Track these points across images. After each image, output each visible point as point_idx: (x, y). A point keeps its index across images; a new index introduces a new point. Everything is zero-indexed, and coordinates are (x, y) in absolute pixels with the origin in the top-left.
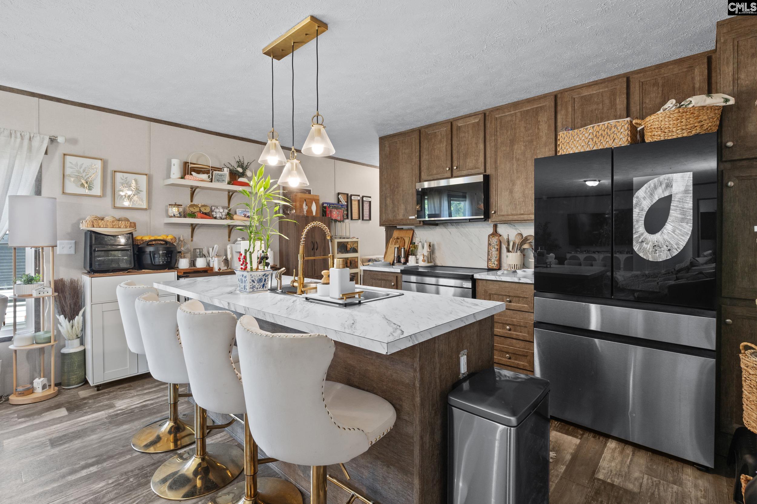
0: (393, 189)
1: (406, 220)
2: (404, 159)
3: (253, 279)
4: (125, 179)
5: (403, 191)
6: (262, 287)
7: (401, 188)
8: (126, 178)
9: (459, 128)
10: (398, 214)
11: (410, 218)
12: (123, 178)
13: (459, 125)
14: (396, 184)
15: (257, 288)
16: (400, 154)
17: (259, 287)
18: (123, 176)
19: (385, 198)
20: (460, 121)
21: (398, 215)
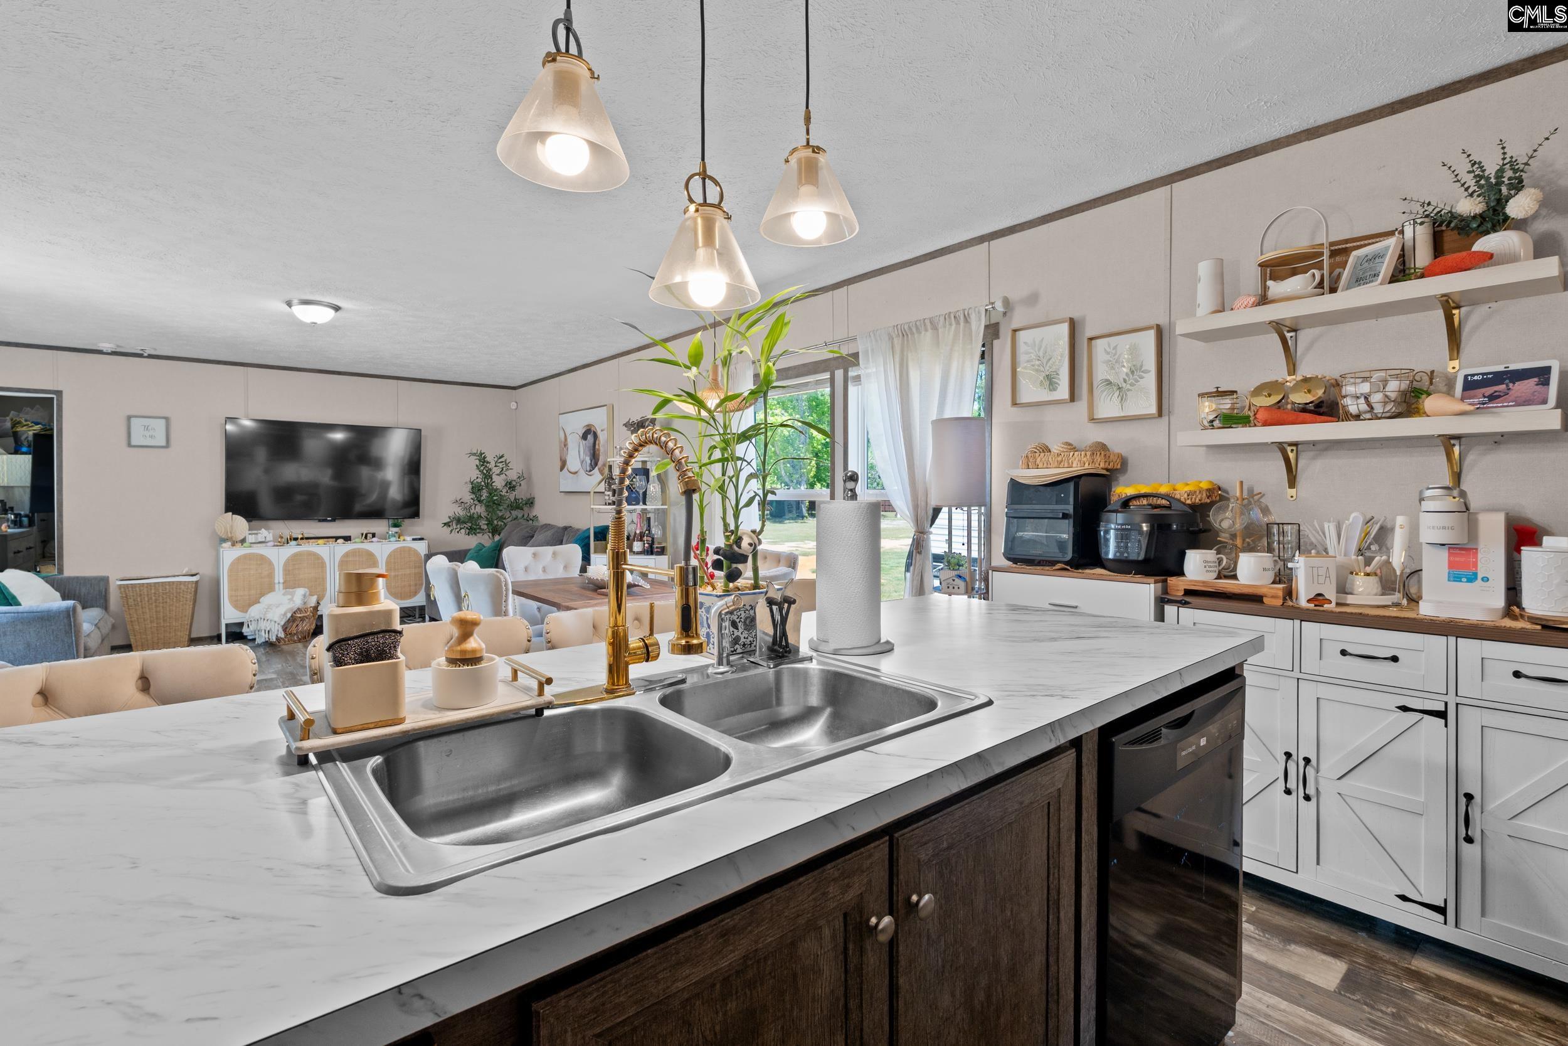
4: (1114, 352)
8: (1115, 348)
12: (1108, 350)
18: (1109, 345)
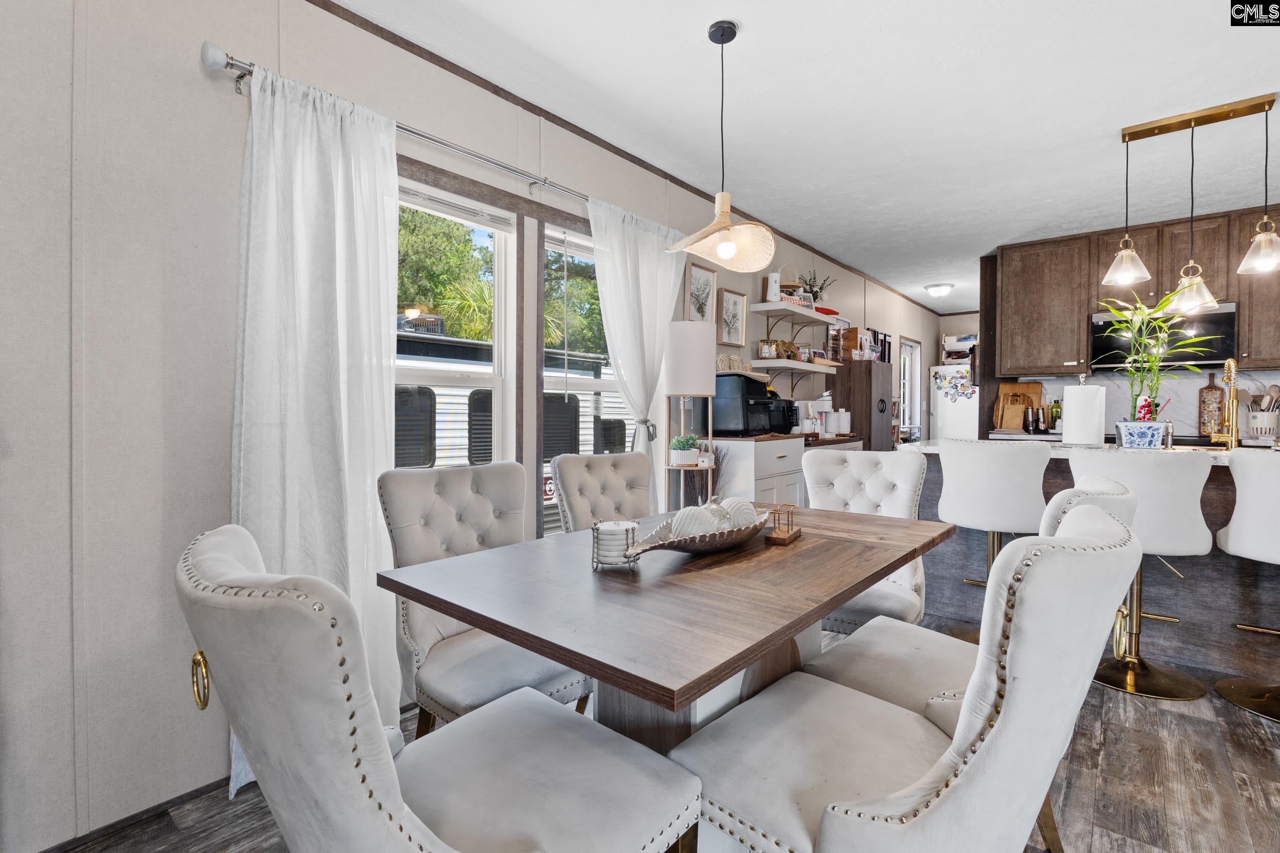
0: (1029, 322)
1: (1059, 367)
2: (1055, 279)
3: (1130, 431)
5: (1050, 324)
6: (1147, 444)
7: (1047, 322)
9: (1173, 237)
10: (1040, 359)
11: (1065, 364)
13: (1176, 232)
14: (1035, 316)
15: (1139, 445)
16: (1046, 271)
17: (1142, 443)
19: (1012, 336)
20: (1178, 227)
21: (1039, 361)
